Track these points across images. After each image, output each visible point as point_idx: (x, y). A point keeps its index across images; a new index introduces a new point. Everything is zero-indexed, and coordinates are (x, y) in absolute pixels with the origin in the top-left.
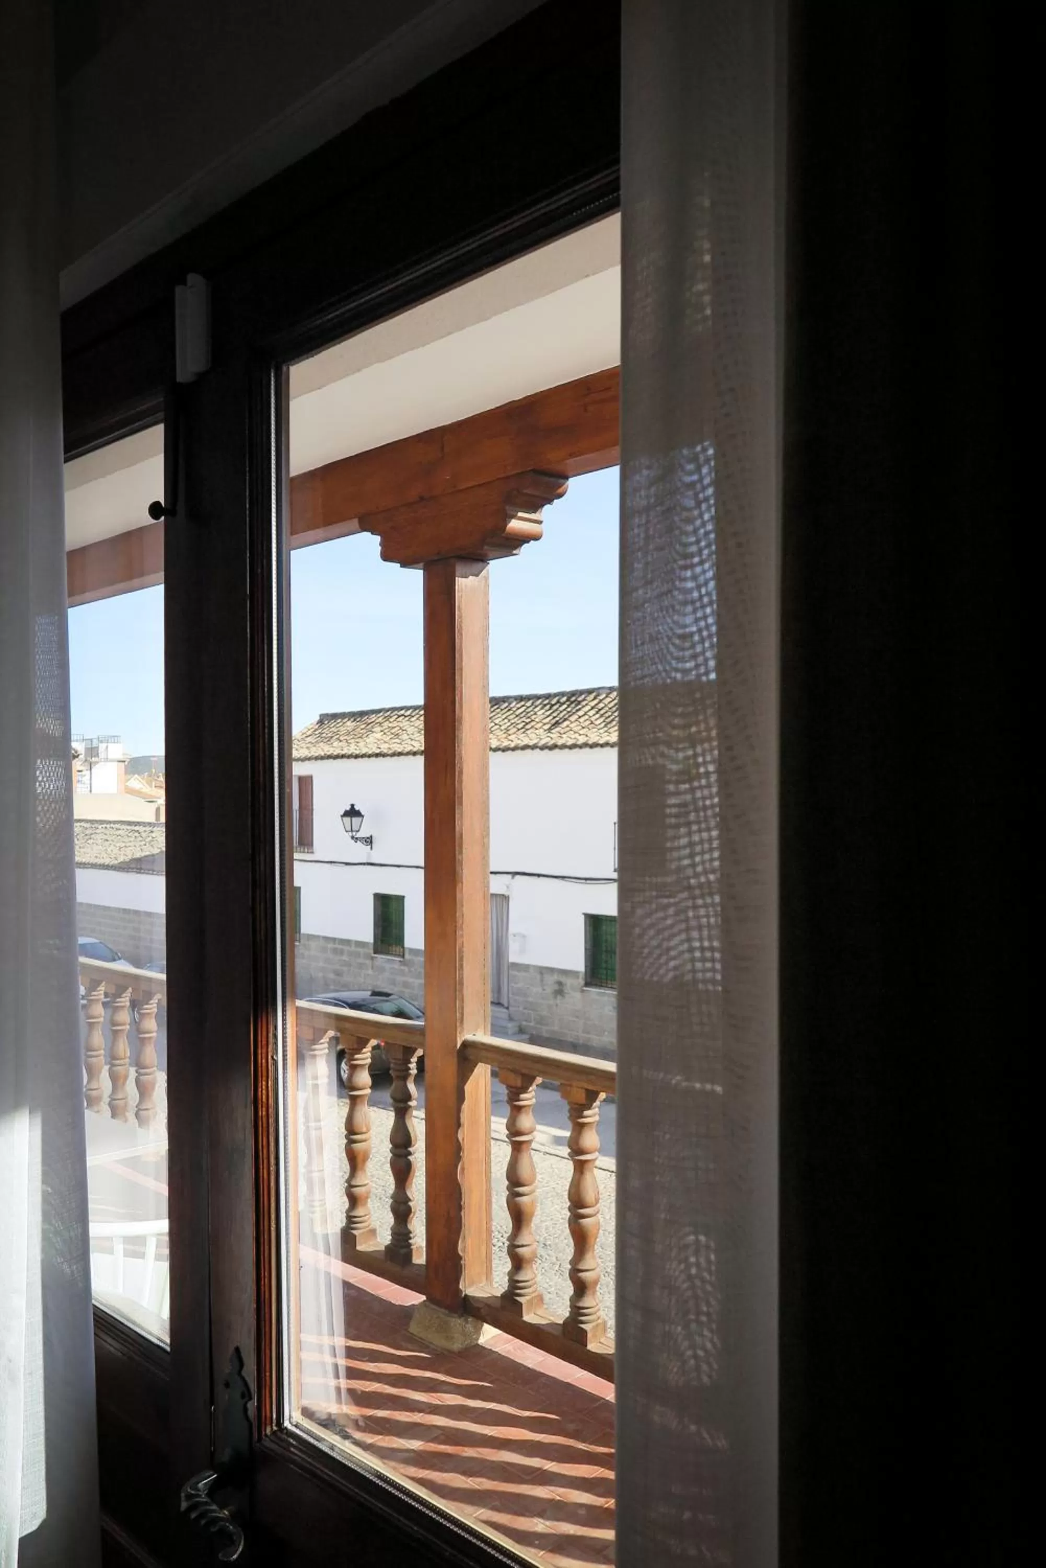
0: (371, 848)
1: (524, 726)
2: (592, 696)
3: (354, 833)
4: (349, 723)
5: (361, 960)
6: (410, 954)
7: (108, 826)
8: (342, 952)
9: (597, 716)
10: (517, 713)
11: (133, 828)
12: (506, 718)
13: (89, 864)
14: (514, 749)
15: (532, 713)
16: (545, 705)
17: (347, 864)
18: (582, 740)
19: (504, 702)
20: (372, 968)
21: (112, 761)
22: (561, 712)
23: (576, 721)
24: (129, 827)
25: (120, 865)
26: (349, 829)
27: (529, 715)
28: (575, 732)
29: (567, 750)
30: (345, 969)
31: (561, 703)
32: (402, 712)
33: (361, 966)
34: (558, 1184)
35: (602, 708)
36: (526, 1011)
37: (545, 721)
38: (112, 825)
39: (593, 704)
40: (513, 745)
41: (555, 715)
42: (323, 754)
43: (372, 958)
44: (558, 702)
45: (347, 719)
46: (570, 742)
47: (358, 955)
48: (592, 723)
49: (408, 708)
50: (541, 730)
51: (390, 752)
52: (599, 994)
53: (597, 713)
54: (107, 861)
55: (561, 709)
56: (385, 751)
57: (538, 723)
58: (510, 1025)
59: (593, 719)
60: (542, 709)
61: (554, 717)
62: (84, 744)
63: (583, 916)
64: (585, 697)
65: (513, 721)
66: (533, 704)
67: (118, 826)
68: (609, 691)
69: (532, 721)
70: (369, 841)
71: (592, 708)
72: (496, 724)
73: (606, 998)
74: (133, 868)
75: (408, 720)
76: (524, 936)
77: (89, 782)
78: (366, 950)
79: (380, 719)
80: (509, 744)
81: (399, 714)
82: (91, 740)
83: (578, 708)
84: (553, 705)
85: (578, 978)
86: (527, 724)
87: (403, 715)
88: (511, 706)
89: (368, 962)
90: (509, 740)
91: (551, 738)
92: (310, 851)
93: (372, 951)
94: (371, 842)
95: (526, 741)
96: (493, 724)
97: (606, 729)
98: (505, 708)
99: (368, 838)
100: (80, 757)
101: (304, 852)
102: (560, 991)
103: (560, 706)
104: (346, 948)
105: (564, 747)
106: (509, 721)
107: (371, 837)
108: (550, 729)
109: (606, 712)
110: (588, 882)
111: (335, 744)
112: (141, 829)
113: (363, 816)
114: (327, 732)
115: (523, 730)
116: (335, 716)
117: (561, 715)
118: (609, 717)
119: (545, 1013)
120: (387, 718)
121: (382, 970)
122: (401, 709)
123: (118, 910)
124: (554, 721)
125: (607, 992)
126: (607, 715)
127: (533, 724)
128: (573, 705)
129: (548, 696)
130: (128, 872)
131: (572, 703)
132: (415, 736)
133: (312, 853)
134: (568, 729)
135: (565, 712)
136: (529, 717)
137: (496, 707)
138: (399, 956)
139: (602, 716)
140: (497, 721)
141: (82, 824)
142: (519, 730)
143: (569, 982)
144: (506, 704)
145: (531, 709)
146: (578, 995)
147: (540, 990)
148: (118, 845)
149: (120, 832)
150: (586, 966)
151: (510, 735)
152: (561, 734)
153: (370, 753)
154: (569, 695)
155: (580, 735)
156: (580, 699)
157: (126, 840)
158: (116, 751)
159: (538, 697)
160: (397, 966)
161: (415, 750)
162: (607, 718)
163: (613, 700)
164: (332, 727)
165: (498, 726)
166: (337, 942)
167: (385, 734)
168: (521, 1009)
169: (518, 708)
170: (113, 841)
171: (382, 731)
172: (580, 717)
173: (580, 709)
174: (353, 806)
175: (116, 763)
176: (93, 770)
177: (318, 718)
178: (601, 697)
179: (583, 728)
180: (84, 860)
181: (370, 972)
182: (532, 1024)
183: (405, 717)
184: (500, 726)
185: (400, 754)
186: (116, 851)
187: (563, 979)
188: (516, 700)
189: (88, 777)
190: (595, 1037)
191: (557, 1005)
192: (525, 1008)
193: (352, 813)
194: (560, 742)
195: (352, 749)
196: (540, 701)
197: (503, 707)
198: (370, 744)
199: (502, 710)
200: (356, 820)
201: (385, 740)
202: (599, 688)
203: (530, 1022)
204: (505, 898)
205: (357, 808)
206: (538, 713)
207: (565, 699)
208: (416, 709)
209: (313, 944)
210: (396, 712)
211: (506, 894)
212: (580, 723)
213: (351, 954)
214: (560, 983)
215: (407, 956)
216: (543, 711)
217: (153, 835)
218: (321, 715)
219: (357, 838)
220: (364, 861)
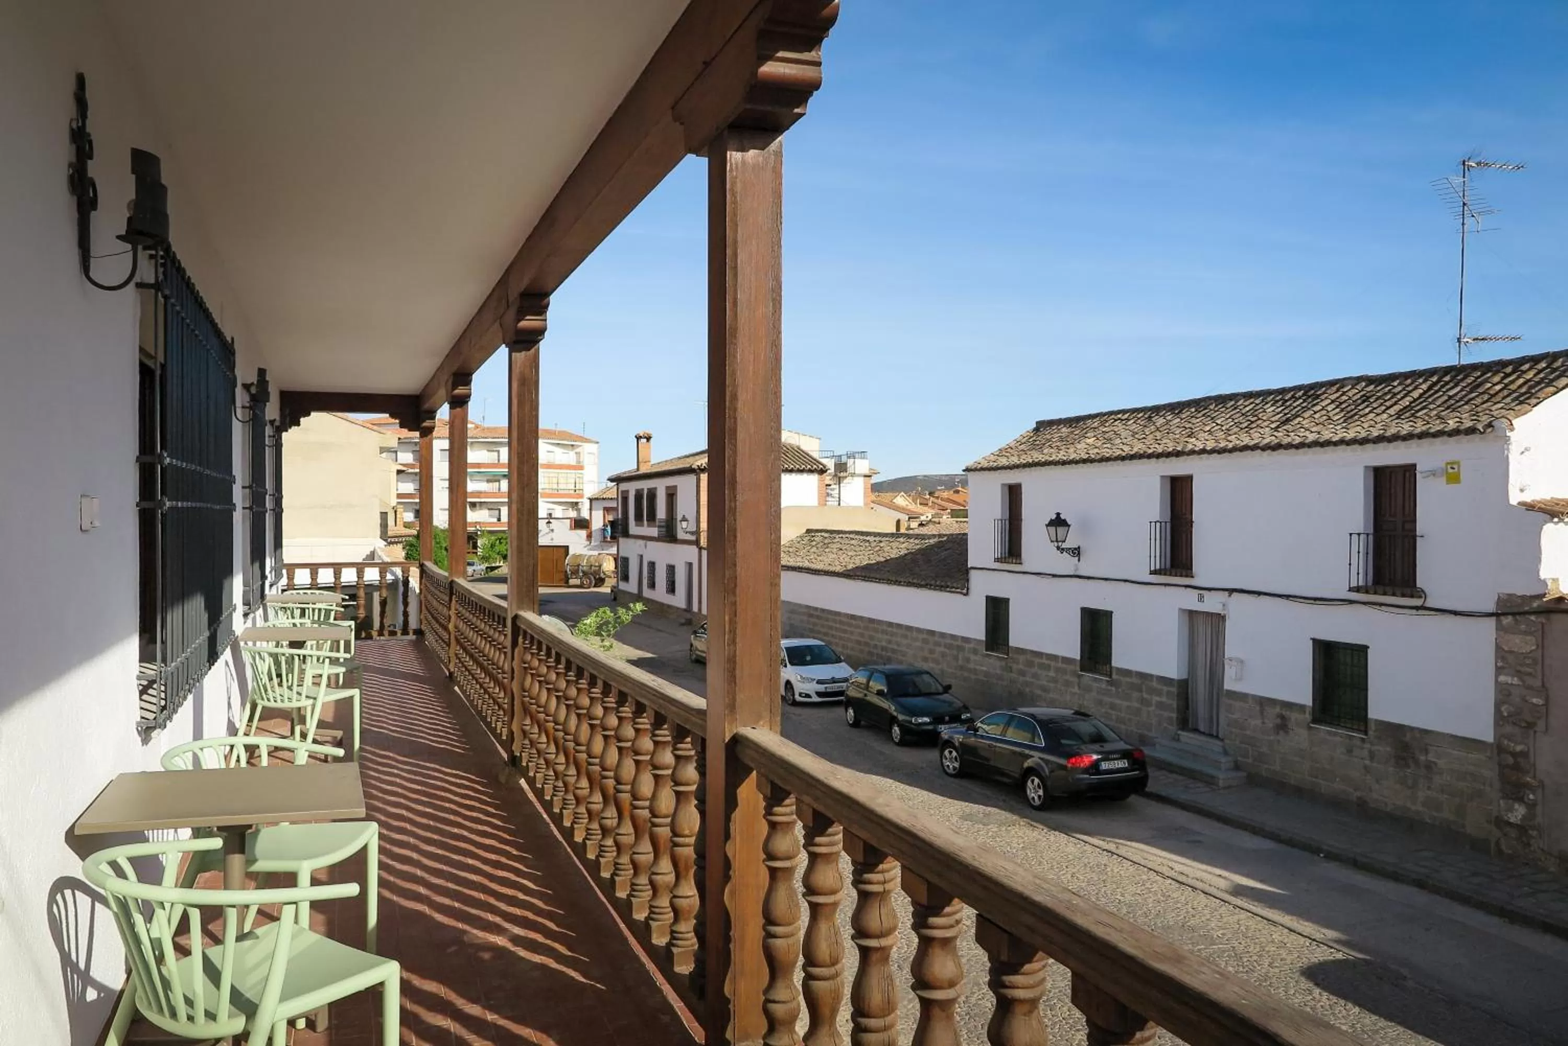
0: (1079, 560)
1: (1249, 424)
2: (1334, 388)
3: (1060, 544)
4: (1064, 430)
5: (1068, 677)
6: (1117, 674)
7: (844, 536)
8: (1048, 668)
9: (1338, 410)
10: (1243, 411)
11: (865, 538)
12: (1229, 418)
13: (822, 571)
14: (1231, 451)
15: (1261, 410)
16: (1278, 401)
17: (1054, 576)
18: (1311, 437)
19: (1231, 400)
20: (1079, 687)
21: (859, 475)
22: (1295, 408)
23: (1310, 416)
24: (861, 537)
25: (848, 573)
26: (1054, 539)
27: (1256, 413)
28: (1307, 430)
29: (1293, 451)
30: (1052, 685)
31: (1295, 397)
32: (1119, 416)
33: (1067, 684)
34: (1240, 943)
35: (1345, 401)
36: (1243, 746)
37: (1273, 419)
38: (847, 535)
39: (1333, 397)
40: (1230, 446)
41: (1286, 411)
42: (1031, 461)
43: (1080, 676)
44: (1293, 397)
45: (1062, 426)
46: (1298, 440)
47: (1064, 672)
48: (1329, 418)
49: (1124, 412)
50: (1268, 429)
51: (1098, 457)
52: (1329, 733)
53: (1337, 407)
54: (838, 569)
55: (1295, 405)
56: (1093, 456)
57: (1265, 421)
58: (1223, 760)
59: (1331, 414)
60: (1272, 405)
61: (1286, 414)
62: (833, 460)
63: (1311, 641)
64: (1326, 390)
65: (1236, 421)
66: (1263, 401)
67: (851, 536)
68: (1356, 382)
69: (1259, 419)
70: (1076, 552)
71: (1333, 402)
72: (1217, 424)
73: (1338, 739)
74: (858, 576)
75: (1124, 424)
76: (1242, 662)
77: (837, 496)
78: (1072, 667)
79: (1096, 424)
80: (1227, 445)
81: (1116, 418)
82: (840, 456)
83: (1315, 402)
84: (1287, 401)
85: (1305, 712)
86: (1252, 422)
87: (1119, 419)
88: (1239, 404)
89: (1076, 680)
90: (1228, 441)
91: (1276, 437)
92: (1018, 561)
93: (1078, 668)
94: (1079, 554)
95: (1246, 441)
96: (1215, 424)
97: (1344, 425)
98: (1232, 406)
99: (1075, 549)
100: (829, 471)
101: (1012, 563)
102: (1283, 726)
103: (1294, 402)
104: (1053, 664)
105: (1290, 446)
106: (1233, 419)
107: (1079, 547)
108: (1278, 427)
109: (1349, 405)
110: (1318, 602)
111: (1045, 451)
112: (871, 539)
113: (1069, 526)
114: (1041, 439)
115: (1247, 429)
116: (1051, 423)
117: (1293, 412)
118: (1352, 410)
119: (1264, 749)
120: (1103, 424)
121: (1088, 689)
122: (1119, 412)
123: (847, 615)
124: (1284, 418)
125: (1340, 731)
126: (1349, 409)
127: (1259, 422)
128: (1310, 400)
129: (1283, 391)
130: (854, 579)
131: (1309, 397)
132: (1128, 440)
133: (1021, 563)
134: (1299, 426)
135: (1299, 408)
136: (1256, 416)
137: (1220, 406)
138: (1106, 675)
139: (1342, 410)
140: (1219, 422)
141: (823, 534)
142: (1242, 429)
143: (1294, 716)
144: (1233, 403)
145: (1261, 405)
146: (1304, 733)
147: (1258, 722)
148: (850, 554)
149: (853, 542)
150: (1314, 700)
151: (1230, 435)
152: (1288, 432)
153: (1078, 459)
154: (1307, 389)
155: (1312, 432)
156: (1319, 393)
157: (858, 549)
158: (861, 466)
159: (1269, 393)
160: (1104, 686)
161: (1124, 454)
162: (1348, 412)
163: (1360, 392)
164: (1047, 434)
165: (1219, 427)
166: (1044, 656)
167: (1098, 439)
168: (1237, 742)
169: (1246, 406)
170: (846, 549)
171: (1094, 436)
172: (1315, 413)
173: (1317, 404)
174: (1058, 514)
175: (862, 478)
176: (841, 485)
177: (1035, 426)
178: (1345, 389)
179: (1317, 424)
180: (818, 567)
181: (1076, 690)
182: (1250, 761)
183: (1122, 420)
184: (1222, 426)
185: (1108, 459)
186: (847, 559)
187: (1286, 713)
188: (1244, 397)
189: (837, 491)
190: (1321, 781)
191: (1279, 741)
192: (1241, 743)
193: (1058, 522)
194: (1286, 441)
195: (1061, 456)
196: (1273, 396)
197: (1228, 406)
198: (1080, 450)
199: (1227, 409)
200: (1061, 530)
201: (1097, 445)
202: (1345, 379)
203: (1248, 758)
204: (1221, 618)
205: (1062, 517)
206: (1268, 411)
207: (1301, 393)
208: (1134, 413)
209: (1022, 658)
210: (1113, 416)
211: (1222, 613)
212: (1315, 418)
213: (1057, 670)
214: (1282, 717)
215: (1114, 676)
216: (1273, 408)
217: (882, 545)
218: (1037, 423)
219: (1063, 549)
220: (1072, 573)
